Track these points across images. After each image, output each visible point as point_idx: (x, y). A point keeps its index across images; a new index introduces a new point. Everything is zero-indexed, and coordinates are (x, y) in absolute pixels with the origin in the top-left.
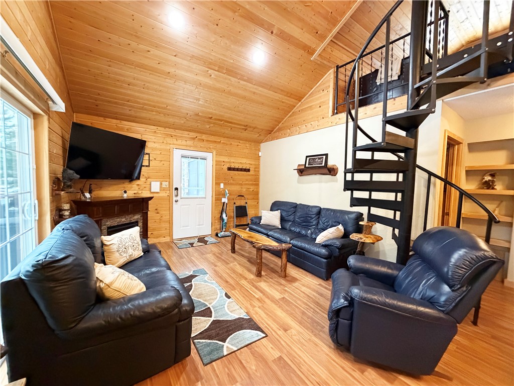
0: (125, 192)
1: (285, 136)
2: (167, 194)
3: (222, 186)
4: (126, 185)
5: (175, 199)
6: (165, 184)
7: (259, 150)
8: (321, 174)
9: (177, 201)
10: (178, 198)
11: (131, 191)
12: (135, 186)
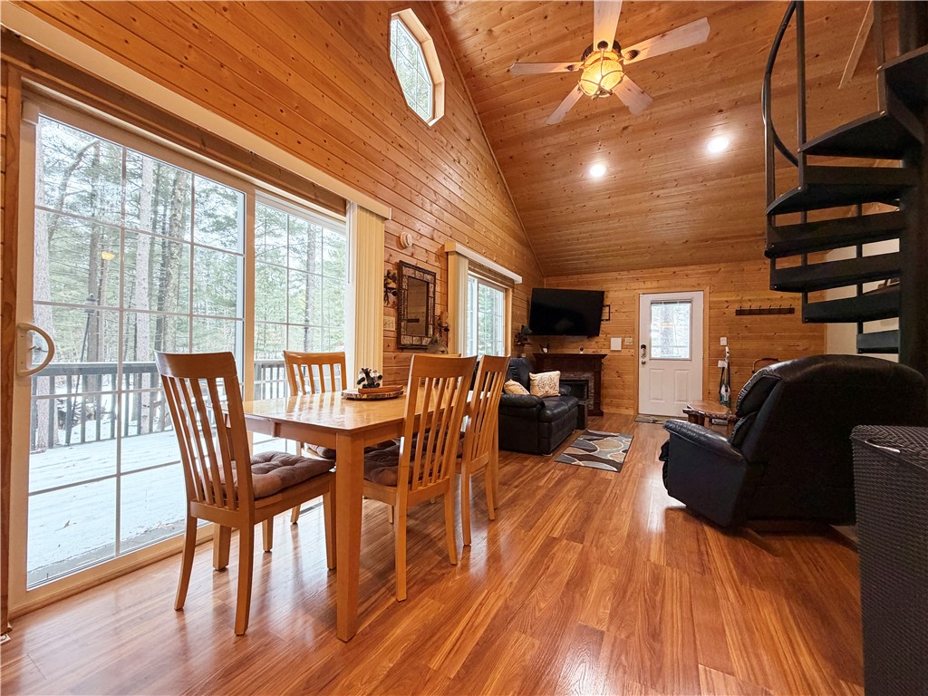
0: (582, 350)
2: (630, 354)
3: (723, 341)
4: (586, 342)
5: (641, 360)
6: (628, 341)
9: (643, 363)
10: (646, 359)
11: (590, 348)
12: (594, 343)
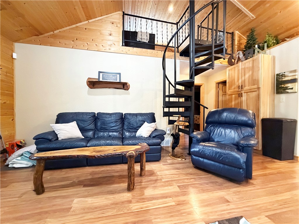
1: (66, 46)
7: (13, 51)
8: (115, 88)
